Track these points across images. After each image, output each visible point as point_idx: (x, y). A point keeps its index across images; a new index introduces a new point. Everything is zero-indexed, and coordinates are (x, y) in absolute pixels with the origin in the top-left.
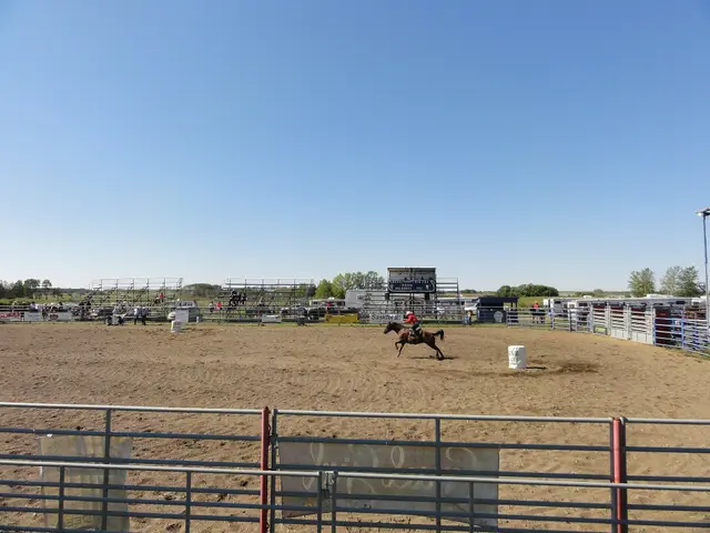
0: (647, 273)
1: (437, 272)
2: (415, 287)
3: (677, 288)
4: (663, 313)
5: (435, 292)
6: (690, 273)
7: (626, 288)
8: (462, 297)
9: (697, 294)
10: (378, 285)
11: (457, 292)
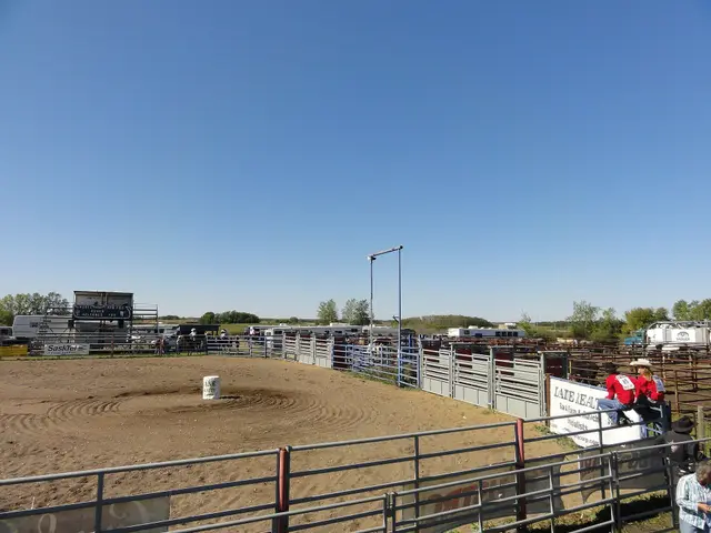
0: (331, 304)
1: (134, 297)
3: (353, 317)
4: (340, 339)
5: (131, 319)
6: (363, 306)
8: (161, 324)
9: (367, 322)
11: (156, 319)
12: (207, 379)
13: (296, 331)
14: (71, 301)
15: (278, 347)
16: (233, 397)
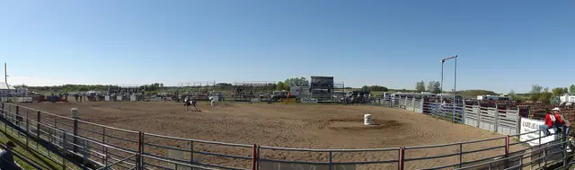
0: (422, 83)
1: (334, 79)
2: (324, 86)
3: (432, 90)
4: (426, 99)
5: (333, 88)
6: (437, 85)
7: (414, 89)
8: (345, 91)
9: (440, 92)
10: (306, 84)
11: (343, 88)
12: (366, 116)
13: (406, 95)
14: (310, 80)
15: (397, 102)
16: (378, 125)
